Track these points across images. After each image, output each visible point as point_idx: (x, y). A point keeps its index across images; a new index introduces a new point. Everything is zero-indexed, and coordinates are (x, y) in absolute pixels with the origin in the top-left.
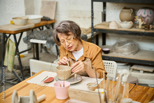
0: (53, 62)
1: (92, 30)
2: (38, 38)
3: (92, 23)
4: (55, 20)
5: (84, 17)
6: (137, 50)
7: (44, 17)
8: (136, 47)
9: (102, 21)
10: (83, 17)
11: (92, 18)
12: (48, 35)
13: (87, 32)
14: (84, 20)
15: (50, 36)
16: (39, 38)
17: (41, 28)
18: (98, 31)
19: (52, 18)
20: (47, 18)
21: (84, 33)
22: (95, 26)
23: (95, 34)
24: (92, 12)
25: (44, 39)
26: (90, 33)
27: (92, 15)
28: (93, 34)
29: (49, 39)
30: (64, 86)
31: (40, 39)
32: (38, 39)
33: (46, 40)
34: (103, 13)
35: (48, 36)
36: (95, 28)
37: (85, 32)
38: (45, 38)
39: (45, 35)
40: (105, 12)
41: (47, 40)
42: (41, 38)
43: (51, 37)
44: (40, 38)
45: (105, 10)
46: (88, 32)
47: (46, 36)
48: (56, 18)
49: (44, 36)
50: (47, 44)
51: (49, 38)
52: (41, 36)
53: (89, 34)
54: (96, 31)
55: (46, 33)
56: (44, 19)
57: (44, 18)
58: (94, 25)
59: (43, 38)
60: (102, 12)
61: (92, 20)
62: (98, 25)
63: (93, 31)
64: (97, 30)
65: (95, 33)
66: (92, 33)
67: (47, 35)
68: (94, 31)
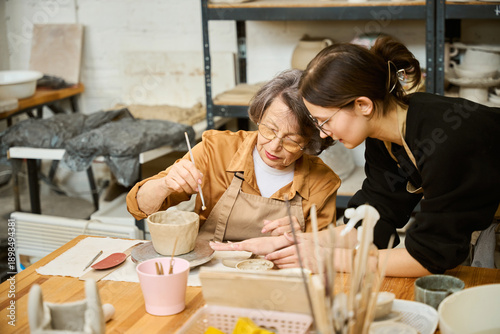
0: (89, 219)
1: (208, 110)
2: (35, 143)
3: (208, 90)
4: (80, 85)
5: (178, 73)
6: (352, 167)
7: (45, 77)
8: (347, 158)
9: (236, 84)
10: (172, 73)
11: (208, 73)
12: (69, 131)
13: (191, 118)
14: (178, 80)
15: (75, 134)
16: (40, 143)
17: (35, 112)
18: (226, 114)
19: (72, 78)
20: (55, 79)
21: (182, 120)
22: (216, 99)
23: (219, 121)
24: (207, 52)
25: (56, 144)
26: (200, 119)
27: (208, 63)
28: (211, 123)
29: (74, 142)
30: (171, 271)
31: (42, 146)
32: (37, 147)
33: (62, 146)
34: (237, 57)
35: (70, 135)
36: (216, 103)
37: (187, 119)
38: (61, 140)
39: (60, 131)
40: (243, 53)
41: (68, 146)
42: (47, 142)
43: (81, 136)
44: (44, 141)
45: (243, 48)
46: (197, 118)
47: (62, 135)
48: (83, 81)
49: (57, 134)
50: (66, 161)
51: (74, 140)
52: (46, 136)
53: (197, 123)
54: (223, 114)
55: (62, 124)
56: (45, 84)
57: (43, 81)
58: (214, 95)
59: (53, 143)
60: (234, 55)
61: (206, 79)
62: (226, 93)
63: (210, 115)
64: (223, 110)
65: (217, 119)
66: (209, 119)
67: (64, 131)
68: (215, 115)
